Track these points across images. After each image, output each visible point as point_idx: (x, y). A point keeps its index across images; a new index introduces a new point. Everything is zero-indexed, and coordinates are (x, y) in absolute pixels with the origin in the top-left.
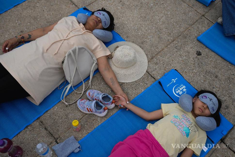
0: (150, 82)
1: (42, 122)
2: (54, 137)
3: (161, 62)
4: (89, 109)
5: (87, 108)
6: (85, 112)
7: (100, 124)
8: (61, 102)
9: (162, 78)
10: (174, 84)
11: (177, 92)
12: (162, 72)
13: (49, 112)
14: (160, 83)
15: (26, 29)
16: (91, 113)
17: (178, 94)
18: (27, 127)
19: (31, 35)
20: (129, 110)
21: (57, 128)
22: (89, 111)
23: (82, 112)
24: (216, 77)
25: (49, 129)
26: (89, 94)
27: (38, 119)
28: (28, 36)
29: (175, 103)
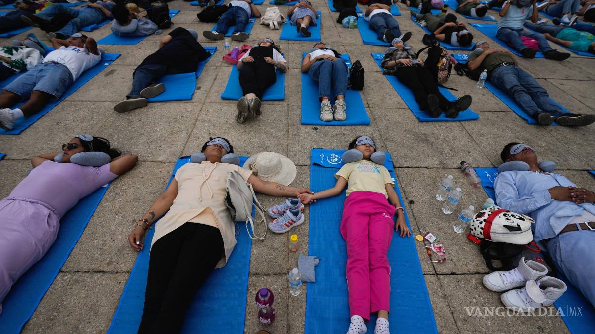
0: (307, 170)
1: (256, 273)
2: (283, 274)
3: (298, 152)
4: (288, 224)
5: (285, 224)
6: (285, 231)
7: (308, 228)
8: (253, 242)
9: (311, 160)
10: (325, 158)
11: (333, 161)
12: (306, 157)
13: (252, 260)
14: (315, 164)
15: (136, 216)
16: (291, 226)
17: (335, 162)
18: (248, 290)
19: (153, 212)
20: (317, 200)
21: (277, 264)
22: (288, 226)
23: (282, 234)
24: (344, 134)
25: (270, 272)
26: (273, 212)
27: (249, 275)
28: (151, 215)
29: (340, 168)
